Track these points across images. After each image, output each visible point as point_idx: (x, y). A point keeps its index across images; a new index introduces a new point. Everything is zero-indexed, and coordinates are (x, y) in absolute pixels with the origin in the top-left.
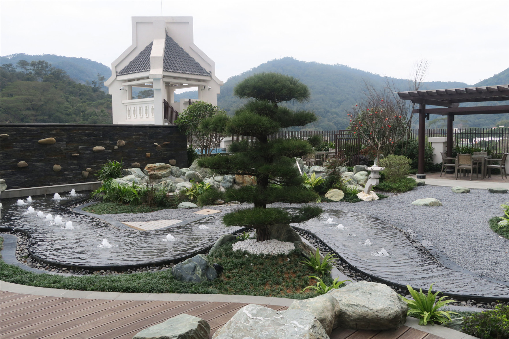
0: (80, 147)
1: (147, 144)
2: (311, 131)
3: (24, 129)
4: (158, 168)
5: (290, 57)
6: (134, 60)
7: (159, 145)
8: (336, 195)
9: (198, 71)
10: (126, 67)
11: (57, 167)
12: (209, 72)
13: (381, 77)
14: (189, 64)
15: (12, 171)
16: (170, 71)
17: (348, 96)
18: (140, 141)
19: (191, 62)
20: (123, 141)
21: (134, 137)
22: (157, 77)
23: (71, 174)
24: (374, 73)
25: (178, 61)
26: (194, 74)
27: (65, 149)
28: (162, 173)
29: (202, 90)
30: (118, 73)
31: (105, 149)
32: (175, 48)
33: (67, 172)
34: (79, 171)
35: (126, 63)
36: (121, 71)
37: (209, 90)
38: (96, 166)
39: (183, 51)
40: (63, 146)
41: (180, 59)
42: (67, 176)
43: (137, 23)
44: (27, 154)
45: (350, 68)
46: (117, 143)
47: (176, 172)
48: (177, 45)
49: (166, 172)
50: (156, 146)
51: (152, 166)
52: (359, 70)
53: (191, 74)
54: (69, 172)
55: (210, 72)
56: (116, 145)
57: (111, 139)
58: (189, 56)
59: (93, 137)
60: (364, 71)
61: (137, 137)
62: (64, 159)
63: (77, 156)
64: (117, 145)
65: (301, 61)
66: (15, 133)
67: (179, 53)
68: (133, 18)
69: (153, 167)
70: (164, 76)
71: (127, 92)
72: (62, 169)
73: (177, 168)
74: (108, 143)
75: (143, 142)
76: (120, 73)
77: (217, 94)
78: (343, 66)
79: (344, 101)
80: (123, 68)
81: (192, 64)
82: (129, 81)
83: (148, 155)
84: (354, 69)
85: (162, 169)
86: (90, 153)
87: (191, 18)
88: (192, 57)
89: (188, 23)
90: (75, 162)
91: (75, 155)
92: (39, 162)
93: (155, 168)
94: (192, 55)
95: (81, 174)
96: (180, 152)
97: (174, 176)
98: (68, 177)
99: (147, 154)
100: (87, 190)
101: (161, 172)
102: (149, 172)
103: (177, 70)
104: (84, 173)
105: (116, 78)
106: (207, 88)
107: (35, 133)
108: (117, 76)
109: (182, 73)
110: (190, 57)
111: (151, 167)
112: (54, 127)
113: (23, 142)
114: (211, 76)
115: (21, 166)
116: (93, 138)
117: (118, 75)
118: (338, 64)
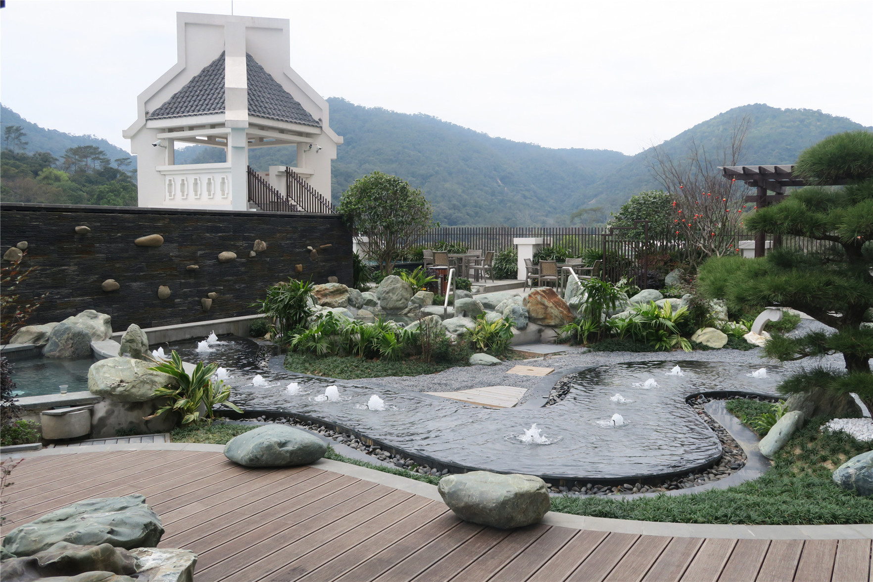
0: (199, 253)
1: (298, 248)
2: (523, 229)
3: (113, 218)
4: (332, 292)
5: (339, 98)
6: (180, 92)
7: (314, 250)
8: (714, 339)
9: (301, 117)
10: (165, 104)
11: (164, 290)
12: (317, 120)
13: (490, 138)
14: (286, 104)
15: (93, 299)
16: (258, 116)
17: (437, 168)
18: (288, 242)
19: (287, 100)
20: (263, 242)
21: (278, 235)
22: (241, 126)
23: (185, 303)
24: (479, 131)
25: (268, 98)
26: (296, 123)
27: (176, 257)
28: (340, 301)
29: (305, 151)
30: (150, 115)
31: (238, 257)
32: (260, 75)
33: (178, 300)
34: (197, 299)
35: (166, 97)
36: (156, 111)
37: (317, 152)
38: (222, 288)
39: (273, 80)
40: (173, 251)
41: (269, 94)
42: (178, 307)
43: (186, 24)
44: (118, 265)
45: (440, 121)
46: (255, 245)
47: (357, 299)
48: (261, 69)
49: (344, 300)
50: (310, 251)
51: (321, 288)
52: (455, 126)
53: (291, 122)
54: (182, 300)
55: (320, 120)
56: (252, 250)
57: (246, 239)
58: (283, 89)
59: (219, 234)
60: (462, 127)
61: (284, 234)
62: (176, 275)
63: (194, 270)
64: (255, 249)
65: (358, 106)
66: (99, 224)
67: (267, 84)
68: (180, 15)
69: (324, 290)
70: (251, 125)
71: (167, 150)
72: (171, 293)
73: (358, 292)
74: (241, 246)
75: (292, 244)
76: (153, 114)
77: (332, 161)
78: (428, 116)
79: (431, 176)
80: (159, 106)
81: (290, 105)
82: (171, 130)
83: (299, 268)
84: (446, 123)
85: (337, 294)
86: (214, 265)
87: (287, 21)
88: (287, 91)
89: (281, 30)
90: (192, 281)
91: (192, 268)
92: (135, 281)
93: (327, 292)
94: (287, 88)
95: (200, 303)
96: (343, 263)
97: (354, 306)
98: (180, 310)
99: (298, 266)
100: (225, 333)
101: (337, 299)
102: (319, 299)
103: (269, 113)
104: (205, 301)
105: (145, 124)
106: (314, 148)
107: (130, 225)
108: (147, 120)
109: (278, 120)
110: (284, 92)
111: (321, 291)
112: (160, 214)
113: (111, 243)
114: (321, 127)
115: (110, 289)
116: (220, 236)
117: (150, 119)
118: (420, 113)
